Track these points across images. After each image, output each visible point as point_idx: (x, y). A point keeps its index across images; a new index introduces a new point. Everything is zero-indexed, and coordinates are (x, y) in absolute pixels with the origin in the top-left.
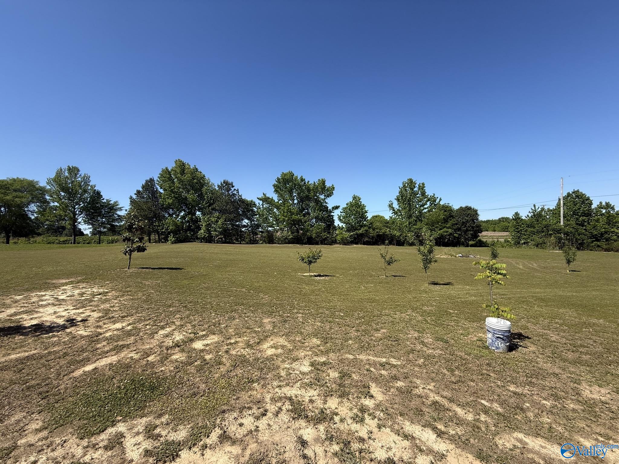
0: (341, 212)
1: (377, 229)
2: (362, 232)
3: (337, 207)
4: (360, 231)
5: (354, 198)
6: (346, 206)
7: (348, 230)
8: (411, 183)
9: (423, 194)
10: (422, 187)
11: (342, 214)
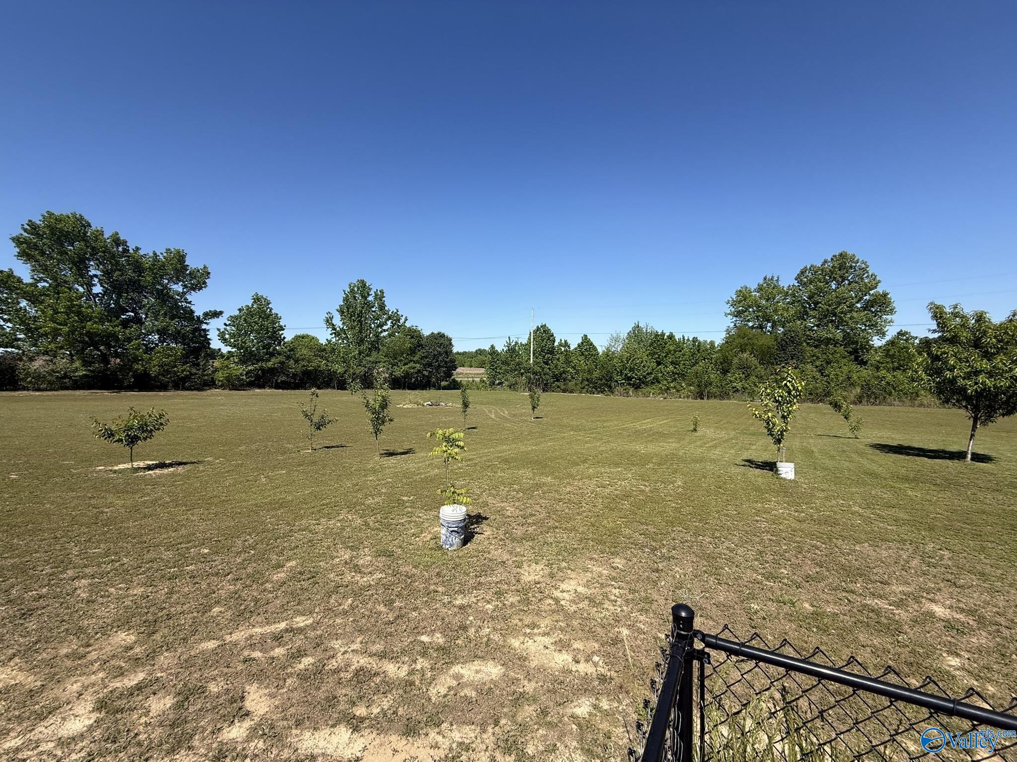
0: (225, 324)
1: (303, 360)
2: (274, 364)
3: (216, 314)
4: (270, 364)
5: (257, 299)
6: (237, 313)
7: (243, 361)
8: (363, 287)
9: (382, 307)
10: (380, 297)
11: (228, 328)
